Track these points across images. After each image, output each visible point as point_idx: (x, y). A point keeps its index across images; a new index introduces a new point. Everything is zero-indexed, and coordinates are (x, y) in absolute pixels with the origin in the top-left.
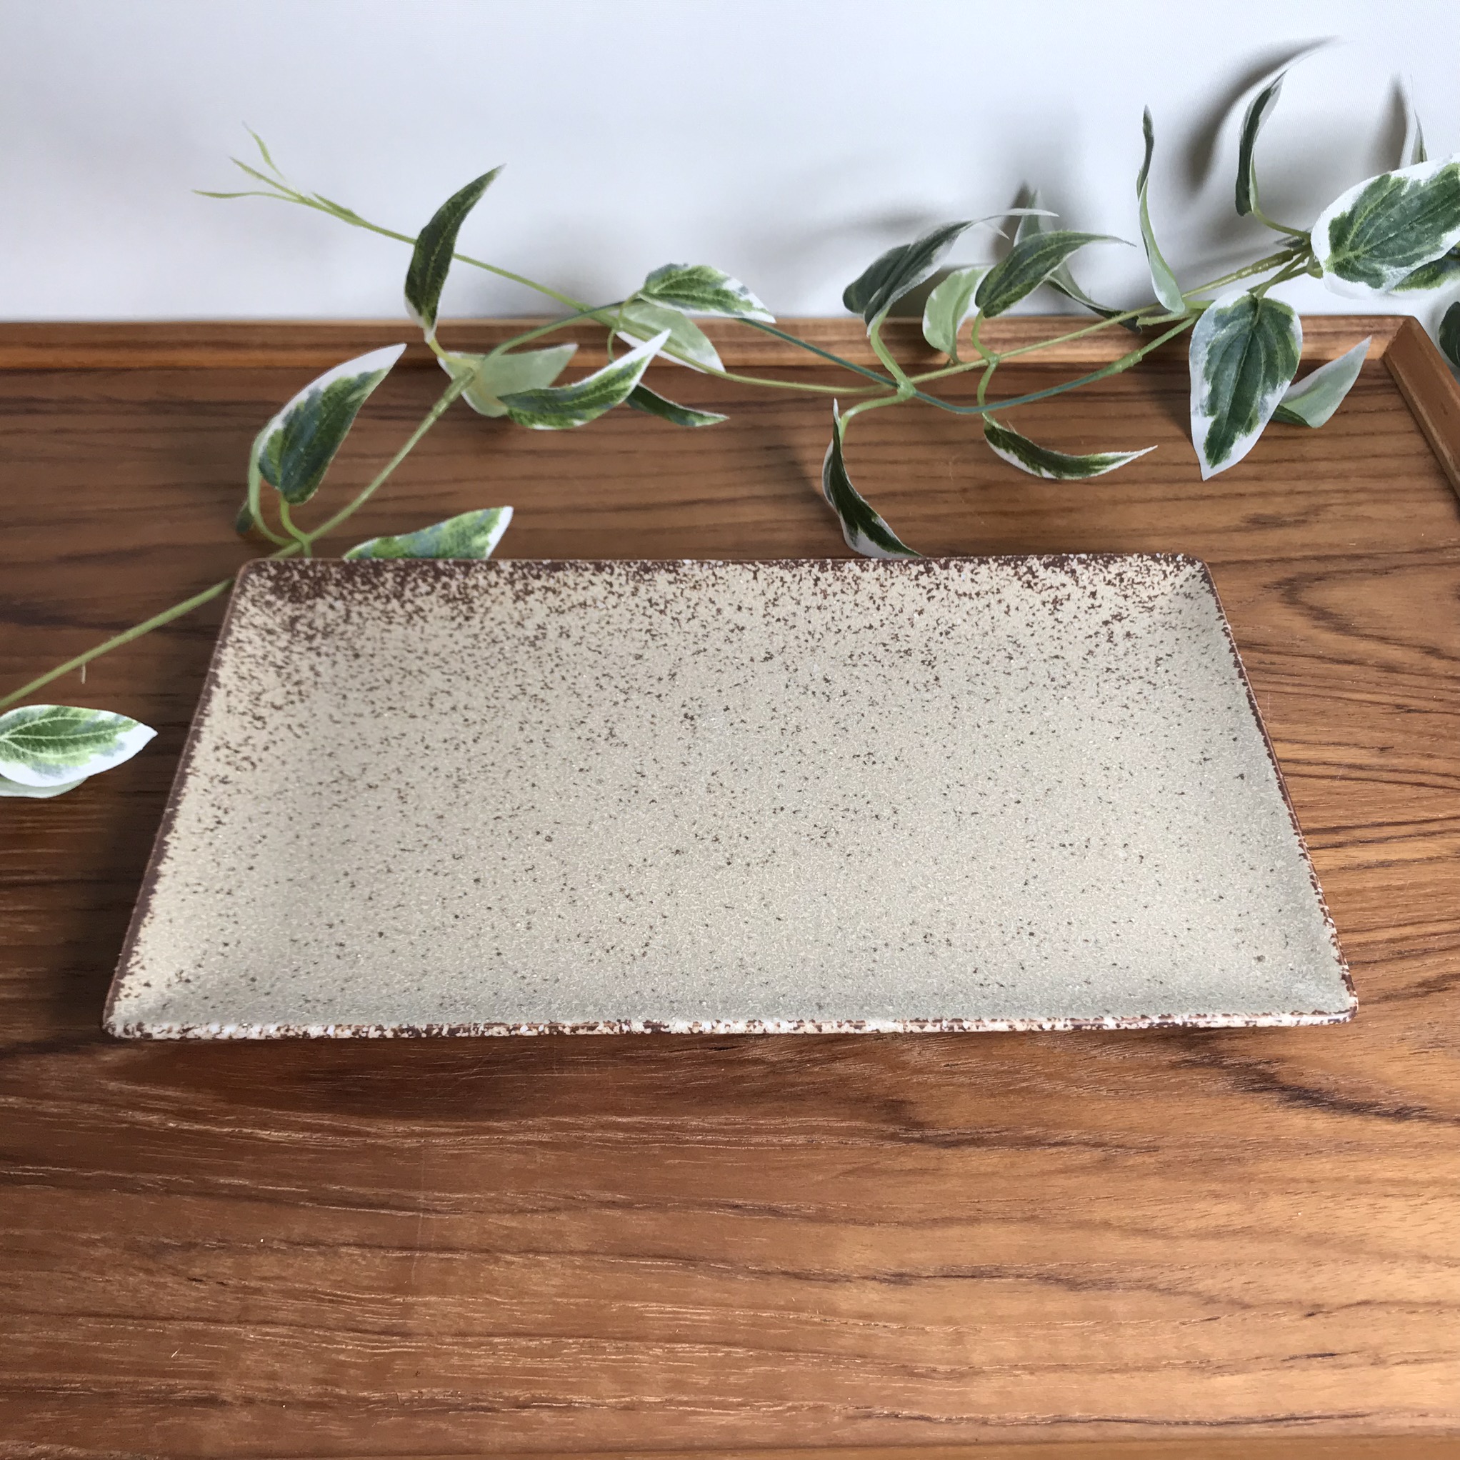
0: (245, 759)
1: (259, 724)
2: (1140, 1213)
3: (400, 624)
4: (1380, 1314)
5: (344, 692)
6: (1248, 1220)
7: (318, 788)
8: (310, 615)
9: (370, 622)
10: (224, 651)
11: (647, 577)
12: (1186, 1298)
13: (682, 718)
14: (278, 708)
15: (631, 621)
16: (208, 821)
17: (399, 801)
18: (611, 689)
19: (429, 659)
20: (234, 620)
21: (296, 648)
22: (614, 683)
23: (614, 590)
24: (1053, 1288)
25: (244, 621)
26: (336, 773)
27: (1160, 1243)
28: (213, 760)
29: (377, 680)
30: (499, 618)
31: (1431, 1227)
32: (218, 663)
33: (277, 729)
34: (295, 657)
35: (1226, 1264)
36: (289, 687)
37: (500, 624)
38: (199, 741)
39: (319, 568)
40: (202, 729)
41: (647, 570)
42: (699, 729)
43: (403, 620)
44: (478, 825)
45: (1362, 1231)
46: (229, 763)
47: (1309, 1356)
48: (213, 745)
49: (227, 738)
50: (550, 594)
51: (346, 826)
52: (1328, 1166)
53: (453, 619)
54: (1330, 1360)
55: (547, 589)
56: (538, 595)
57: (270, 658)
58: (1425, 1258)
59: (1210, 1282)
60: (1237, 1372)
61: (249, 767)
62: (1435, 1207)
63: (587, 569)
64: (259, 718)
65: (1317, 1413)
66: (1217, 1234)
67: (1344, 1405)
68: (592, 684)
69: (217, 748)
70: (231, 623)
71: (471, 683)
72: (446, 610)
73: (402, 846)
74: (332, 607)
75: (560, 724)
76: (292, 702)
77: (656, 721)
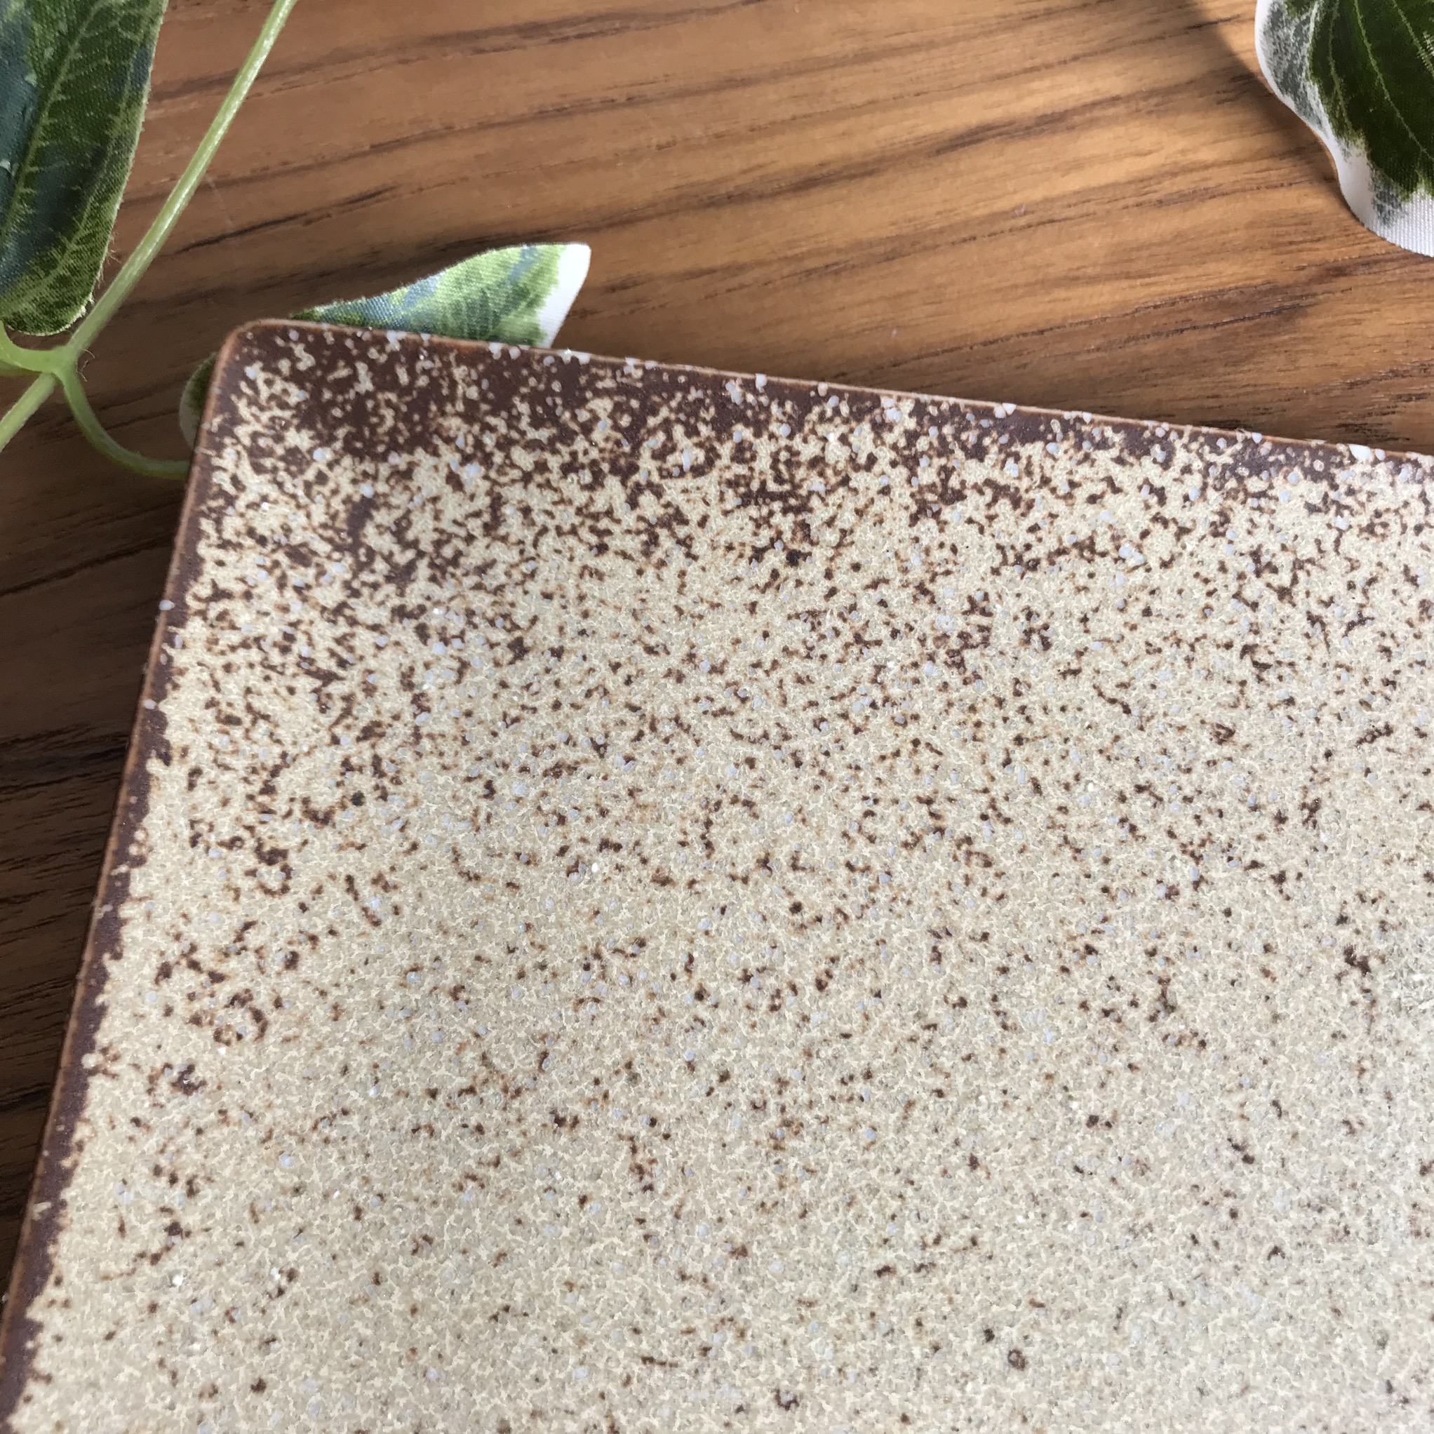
0: (238, 1000)
1: (272, 876)
3: (624, 555)
5: (490, 773)
7: (429, 1111)
8: (399, 499)
9: (549, 541)
10: (182, 634)
11: (1254, 484)
13: (1339, 963)
14: (323, 819)
15: (1206, 611)
16: (144, 1229)
17: (632, 1184)
18: (1158, 839)
19: (700, 682)
20: (207, 525)
21: (366, 611)
22: (1165, 821)
23: (1167, 512)
25: (232, 524)
26: (470, 1056)
28: (155, 1015)
29: (570, 742)
30: (873, 569)
32: (167, 676)
33: (319, 891)
34: (364, 640)
36: (350, 746)
37: (874, 585)
38: (117, 956)
39: (423, 363)
40: (126, 911)
41: (1257, 467)
42: (1383, 1005)
43: (633, 545)
44: (837, 1288)
46: (196, 1020)
48: (155, 962)
49: (192, 933)
50: (1004, 506)
51: (501, 1256)
53: (758, 554)
55: (1000, 491)
56: (974, 505)
57: (300, 647)
61: (251, 1029)
63: (1103, 444)
64: (273, 857)
68: (1109, 812)
69: (165, 972)
70: (198, 534)
71: (808, 776)
72: (739, 527)
73: (645, 1347)
74: (454, 481)
75: (1034, 949)
76: (358, 800)
77: (1276, 965)
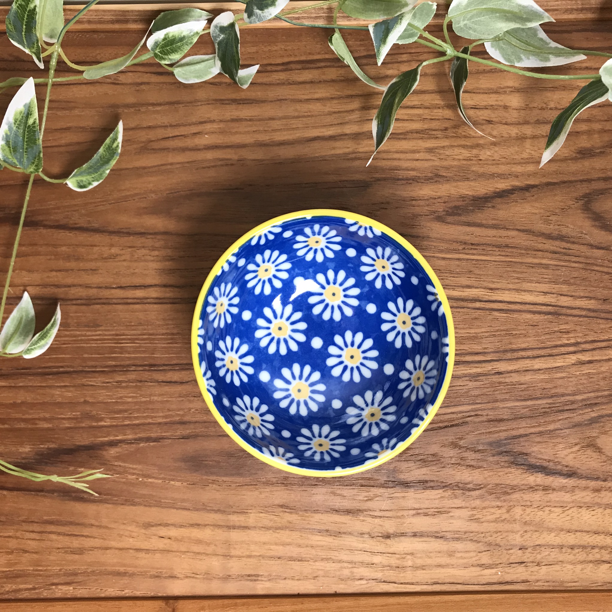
2: (471, 513)
4: (543, 549)
6: (506, 516)
12: (481, 544)
24: (438, 540)
27: (476, 524)
31: (568, 518)
35: (497, 532)
45: (544, 520)
47: (516, 563)
52: (538, 496)
54: (524, 565)
58: (562, 530)
59: (490, 538)
60: (493, 568)
62: (570, 512)
65: (515, 581)
66: (496, 521)
67: (524, 578)
